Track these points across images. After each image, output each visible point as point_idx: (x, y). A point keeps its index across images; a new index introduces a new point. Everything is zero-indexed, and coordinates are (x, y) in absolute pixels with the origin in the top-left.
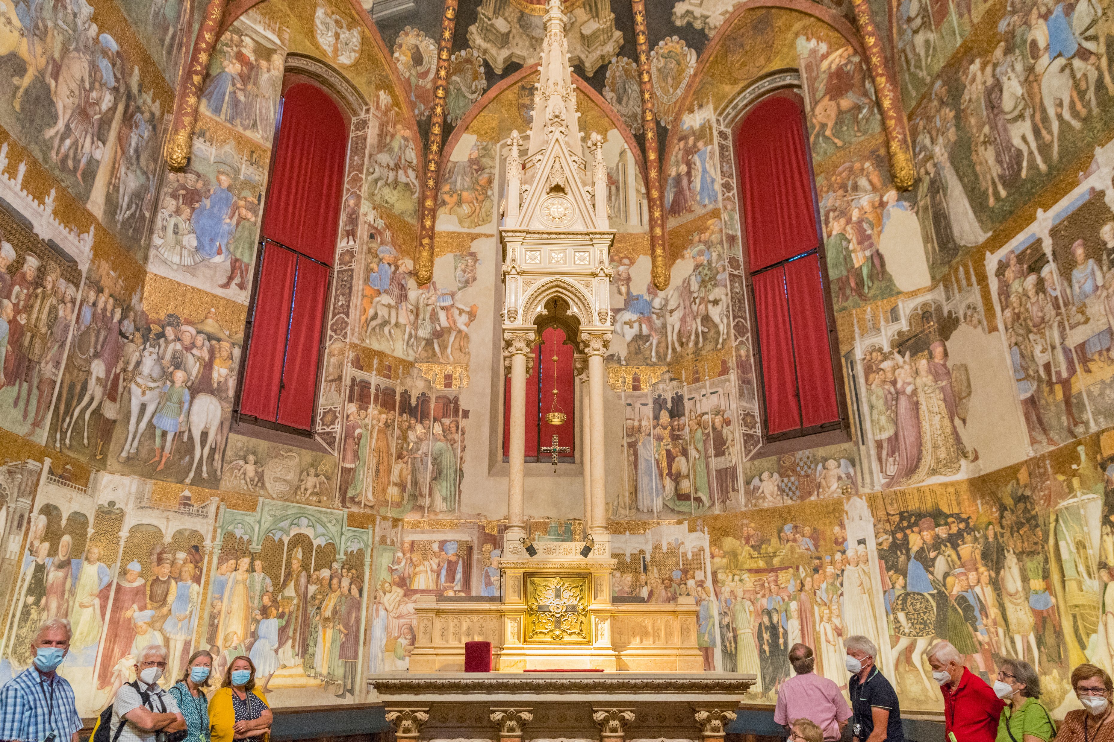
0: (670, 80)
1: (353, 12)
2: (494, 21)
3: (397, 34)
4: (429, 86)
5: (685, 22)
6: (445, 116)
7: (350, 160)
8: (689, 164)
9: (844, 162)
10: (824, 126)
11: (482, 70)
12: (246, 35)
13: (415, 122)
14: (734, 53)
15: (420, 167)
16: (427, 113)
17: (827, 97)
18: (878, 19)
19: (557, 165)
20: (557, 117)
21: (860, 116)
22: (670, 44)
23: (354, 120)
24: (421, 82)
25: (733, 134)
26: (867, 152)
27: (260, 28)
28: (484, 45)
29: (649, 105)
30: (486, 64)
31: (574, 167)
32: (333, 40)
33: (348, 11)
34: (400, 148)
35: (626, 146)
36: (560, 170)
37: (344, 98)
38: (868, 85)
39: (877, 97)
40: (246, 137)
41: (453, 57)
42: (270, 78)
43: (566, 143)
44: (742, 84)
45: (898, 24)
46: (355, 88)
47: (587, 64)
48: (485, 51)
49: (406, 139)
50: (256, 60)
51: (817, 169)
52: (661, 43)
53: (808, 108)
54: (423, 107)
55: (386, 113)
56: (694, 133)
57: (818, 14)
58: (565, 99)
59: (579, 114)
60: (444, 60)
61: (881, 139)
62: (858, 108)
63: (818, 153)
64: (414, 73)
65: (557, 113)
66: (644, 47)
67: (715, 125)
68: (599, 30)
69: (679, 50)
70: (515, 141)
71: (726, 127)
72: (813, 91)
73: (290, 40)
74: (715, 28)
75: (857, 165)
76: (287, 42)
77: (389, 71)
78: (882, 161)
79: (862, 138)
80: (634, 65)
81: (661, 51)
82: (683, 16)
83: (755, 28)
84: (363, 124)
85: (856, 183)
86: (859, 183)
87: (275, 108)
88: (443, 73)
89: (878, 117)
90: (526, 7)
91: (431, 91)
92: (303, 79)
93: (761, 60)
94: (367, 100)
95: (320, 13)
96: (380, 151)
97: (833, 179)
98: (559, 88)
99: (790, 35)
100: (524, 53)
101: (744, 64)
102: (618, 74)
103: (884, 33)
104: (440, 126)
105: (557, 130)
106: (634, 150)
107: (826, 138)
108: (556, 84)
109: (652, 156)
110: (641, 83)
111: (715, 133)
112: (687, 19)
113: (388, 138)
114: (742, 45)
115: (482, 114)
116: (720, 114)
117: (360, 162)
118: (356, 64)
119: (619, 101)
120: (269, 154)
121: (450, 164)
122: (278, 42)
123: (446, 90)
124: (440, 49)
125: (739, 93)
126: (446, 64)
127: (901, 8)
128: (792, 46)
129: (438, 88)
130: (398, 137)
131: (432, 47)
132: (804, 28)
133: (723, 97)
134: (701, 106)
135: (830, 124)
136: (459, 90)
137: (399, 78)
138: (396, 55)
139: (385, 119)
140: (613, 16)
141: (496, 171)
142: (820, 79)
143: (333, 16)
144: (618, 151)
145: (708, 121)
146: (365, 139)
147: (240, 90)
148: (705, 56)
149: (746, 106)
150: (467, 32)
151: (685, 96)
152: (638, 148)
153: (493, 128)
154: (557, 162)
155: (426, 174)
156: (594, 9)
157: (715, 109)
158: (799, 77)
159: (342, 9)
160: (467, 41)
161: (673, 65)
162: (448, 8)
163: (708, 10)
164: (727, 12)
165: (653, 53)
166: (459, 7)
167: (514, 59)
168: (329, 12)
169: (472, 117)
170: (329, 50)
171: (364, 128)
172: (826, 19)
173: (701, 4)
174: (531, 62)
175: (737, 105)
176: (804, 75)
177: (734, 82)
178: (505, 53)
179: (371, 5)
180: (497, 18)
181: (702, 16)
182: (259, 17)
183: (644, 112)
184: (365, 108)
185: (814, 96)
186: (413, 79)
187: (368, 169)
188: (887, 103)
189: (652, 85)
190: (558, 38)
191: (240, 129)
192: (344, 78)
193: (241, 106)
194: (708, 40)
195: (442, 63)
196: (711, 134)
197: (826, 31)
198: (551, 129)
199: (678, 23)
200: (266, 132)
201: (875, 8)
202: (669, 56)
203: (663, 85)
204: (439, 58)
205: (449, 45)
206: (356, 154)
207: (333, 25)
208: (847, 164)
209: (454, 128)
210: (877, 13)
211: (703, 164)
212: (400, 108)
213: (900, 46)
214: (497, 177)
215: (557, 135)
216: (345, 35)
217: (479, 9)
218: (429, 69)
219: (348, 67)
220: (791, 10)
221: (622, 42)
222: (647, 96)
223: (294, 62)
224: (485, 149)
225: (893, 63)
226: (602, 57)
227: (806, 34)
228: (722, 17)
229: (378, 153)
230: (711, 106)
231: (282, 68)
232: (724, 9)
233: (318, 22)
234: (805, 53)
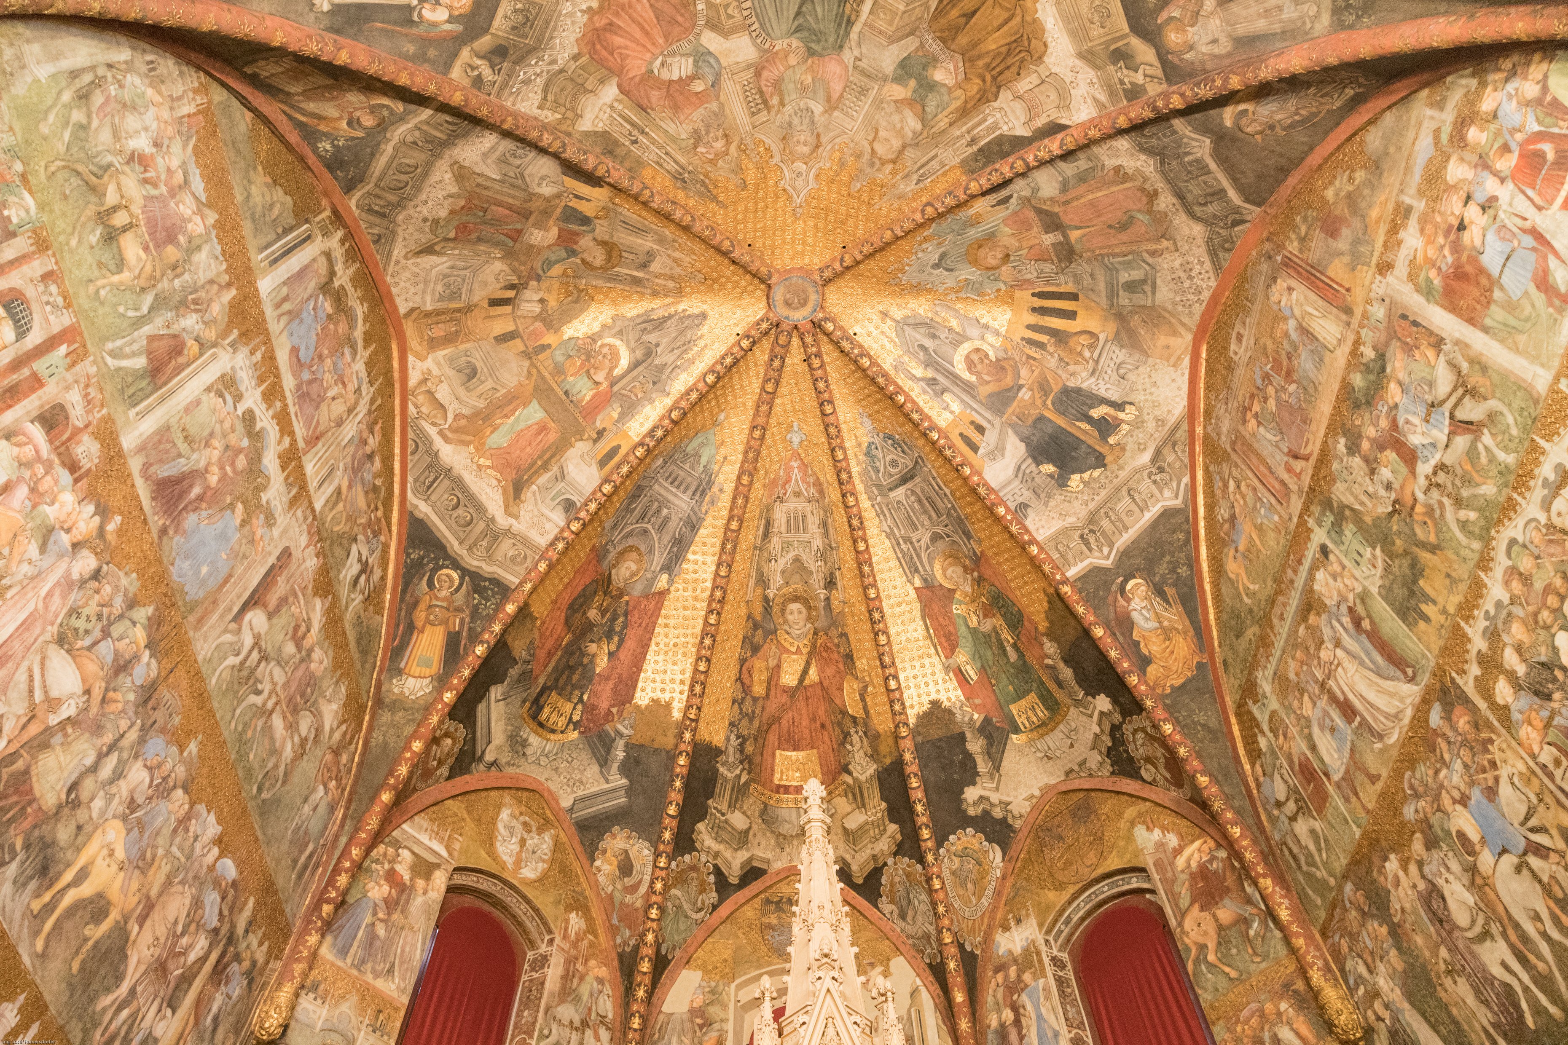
0: (970, 886)
1: (548, 812)
2: (729, 816)
3: (601, 837)
4: (639, 904)
5: (979, 810)
6: (658, 945)
7: (517, 1016)
8: (1015, 1008)
9: (1248, 1003)
10: (1202, 948)
11: (712, 879)
12: (406, 847)
13: (614, 955)
14: (1052, 848)
15: (617, 1024)
16: (633, 942)
17: (1197, 907)
18: (1236, 803)
19: (831, 1031)
20: (826, 956)
21: (1252, 933)
22: (964, 839)
23: (530, 955)
24: (628, 899)
25: (1073, 961)
26: (1277, 987)
27: (424, 838)
28: (715, 846)
29: (946, 922)
30: (718, 871)
31: (856, 1032)
32: (516, 848)
33: (540, 812)
34: (591, 995)
35: (919, 982)
36: (836, 1038)
37: (520, 924)
38: (1249, 889)
39: (1267, 906)
40: (374, 988)
41: (674, 864)
42: (425, 903)
43: (843, 995)
44: (1071, 890)
45: (1265, 809)
46: (536, 910)
47: (854, 867)
48: (717, 855)
49: (600, 981)
50: (411, 880)
51: (1211, 1015)
52: (952, 838)
53: (1173, 923)
54: (628, 933)
55: (575, 945)
56: (1015, 961)
57: (1153, 797)
58: (835, 928)
59: (856, 949)
60: (662, 869)
61: (1292, 967)
62: (1246, 922)
63: (1205, 990)
64: (619, 887)
65: (826, 951)
66: (930, 844)
67: (1043, 948)
68: (867, 823)
69: (977, 846)
70: (767, 994)
71: (1060, 950)
72: (1174, 898)
73: (460, 851)
74: (1021, 816)
75: (1269, 1007)
76: (456, 854)
77: (585, 885)
78: (1304, 1001)
79: (1263, 965)
80: (919, 867)
81: (953, 849)
82: (975, 804)
83: (1074, 815)
84: (543, 961)
85: (1275, 1035)
86: (1280, 1036)
87: (424, 944)
88: (659, 886)
89: (1278, 934)
90: (770, 798)
91: (641, 912)
92: (468, 901)
93: (1092, 858)
94: (552, 926)
95: (505, 815)
96: (562, 1002)
97: (1239, 1029)
98: (826, 912)
99: (1123, 825)
100: (769, 855)
101: (1068, 863)
102: (897, 879)
103: (1251, 821)
104: (650, 960)
105: (827, 975)
106: (932, 988)
107: (1211, 966)
108: (821, 907)
109: (959, 997)
110: (931, 891)
111: (1046, 961)
112: (982, 806)
113: (576, 981)
114: (1061, 838)
115: (710, 940)
116: (1048, 932)
117: (530, 1019)
118: (541, 880)
119: (903, 916)
120: (402, 1013)
121: (661, 1017)
122: (444, 853)
123: (662, 909)
124: (657, 855)
125: (1070, 902)
126: (663, 874)
127: (1262, 789)
128: (1130, 838)
129: (651, 906)
130: (590, 978)
131: (646, 852)
132: (1140, 815)
133: (1048, 908)
134: (1019, 921)
135: (1211, 945)
136: (679, 907)
137: (598, 894)
138: (598, 863)
139: (573, 952)
140: (884, 805)
141: (730, 1027)
142: (1179, 882)
143: (522, 819)
144: (909, 990)
145: (1033, 942)
146: (543, 984)
147: (381, 920)
148: (1013, 852)
149: (1083, 919)
150: (693, 831)
151: (994, 909)
152: (937, 985)
153: (725, 961)
154: (830, 1025)
155: (625, 1034)
156: (859, 798)
157: (1041, 925)
158: (1149, 878)
159: (534, 808)
160: (693, 841)
161: (971, 865)
162: (671, 803)
163: (1008, 795)
164: (1032, 796)
165: (942, 851)
166: (684, 801)
167: (755, 864)
168: (517, 813)
169: (696, 944)
170: (509, 861)
171: (542, 967)
172: (1167, 803)
173: (997, 789)
174: (778, 865)
175: (1069, 919)
176: (1157, 877)
177: (1060, 887)
178: (742, 856)
179: (571, 802)
180: (733, 812)
181: (1001, 803)
182: (425, 824)
183: (939, 932)
184: (547, 937)
185: (1177, 905)
186: (618, 895)
187: (541, 1031)
188: (1284, 914)
189: (947, 894)
190: (821, 845)
191: (369, 978)
192: (524, 897)
193: (378, 943)
194: (1014, 832)
195: (658, 873)
196: (1040, 961)
197: (1171, 819)
198: (821, 974)
199: (971, 812)
200: (404, 979)
201: (1228, 790)
202: (963, 854)
203: (962, 892)
204: (655, 866)
205: (669, 849)
206: (527, 1006)
207: (519, 828)
208: (1254, 1006)
209: (669, 962)
210: (1233, 797)
211: (1037, 1006)
212: (596, 937)
213: (1277, 837)
215: (828, 983)
216: (532, 841)
217: (710, 802)
218: (641, 881)
219: (530, 883)
220: (1118, 793)
221: (899, 837)
222: (941, 909)
223: (461, 880)
224: (713, 992)
225: (1276, 860)
226: (874, 857)
227: (1144, 823)
228: (1027, 803)
229: (558, 1004)
230: (1033, 921)
231: (443, 888)
232: (1029, 793)
233: (500, 826)
234: (1150, 848)
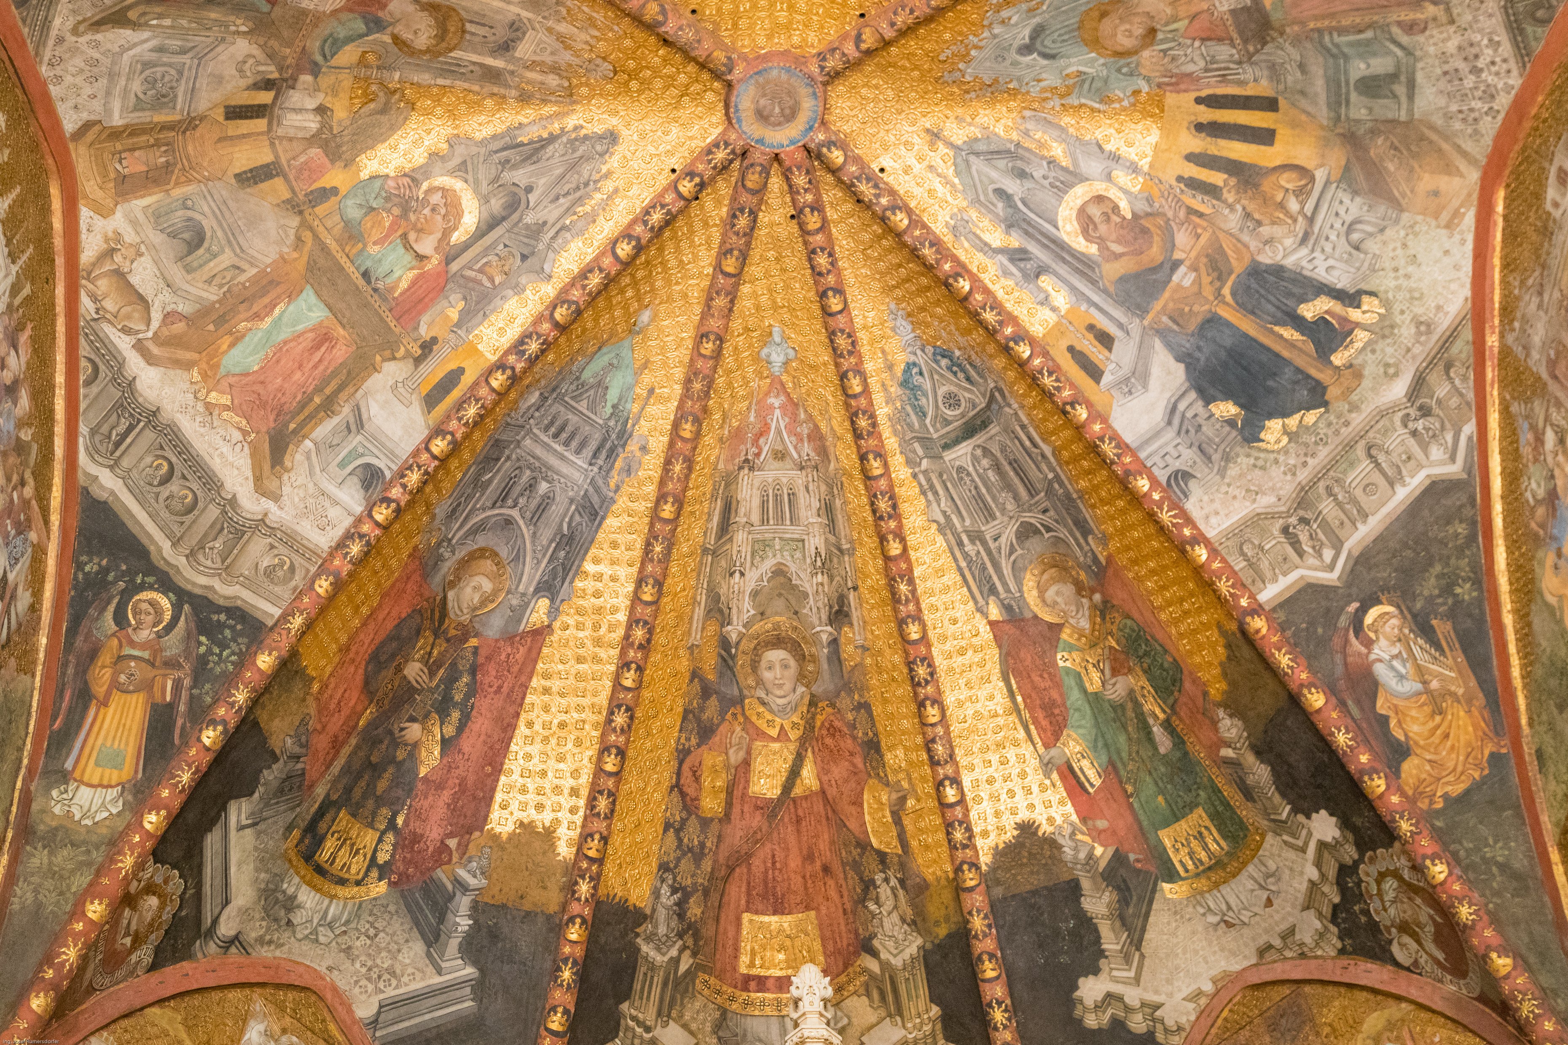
1: (332, 1027)
2: (658, 1032)
5: (1106, 1018)
18: (1561, 1004)
33: (318, 1026)
57: (1414, 993)
68: (906, 1043)
74: (1180, 1029)
82: (1098, 1007)
83: (1273, 1027)
90: (732, 999)
95: (254, 1033)
99: (1360, 1043)
112: (1110, 1012)
132: (1391, 1026)
140: (935, 1011)
156: (890, 998)
159: (308, 1020)
162: (554, 1009)
163: (1156, 992)
164: (1200, 993)
166: (578, 1005)
168: (276, 1029)
172: (1438, 1005)
173: (1137, 980)
179: (374, 1009)
180: (665, 1025)
181: (1143, 1005)
197: (1445, 1033)
199: (1091, 1021)
201: (1545, 980)
210: (1556, 993)
217: (625, 1007)
220: (1350, 986)
227: (1398, 1039)
228: (1191, 1006)
232: (1193, 987)
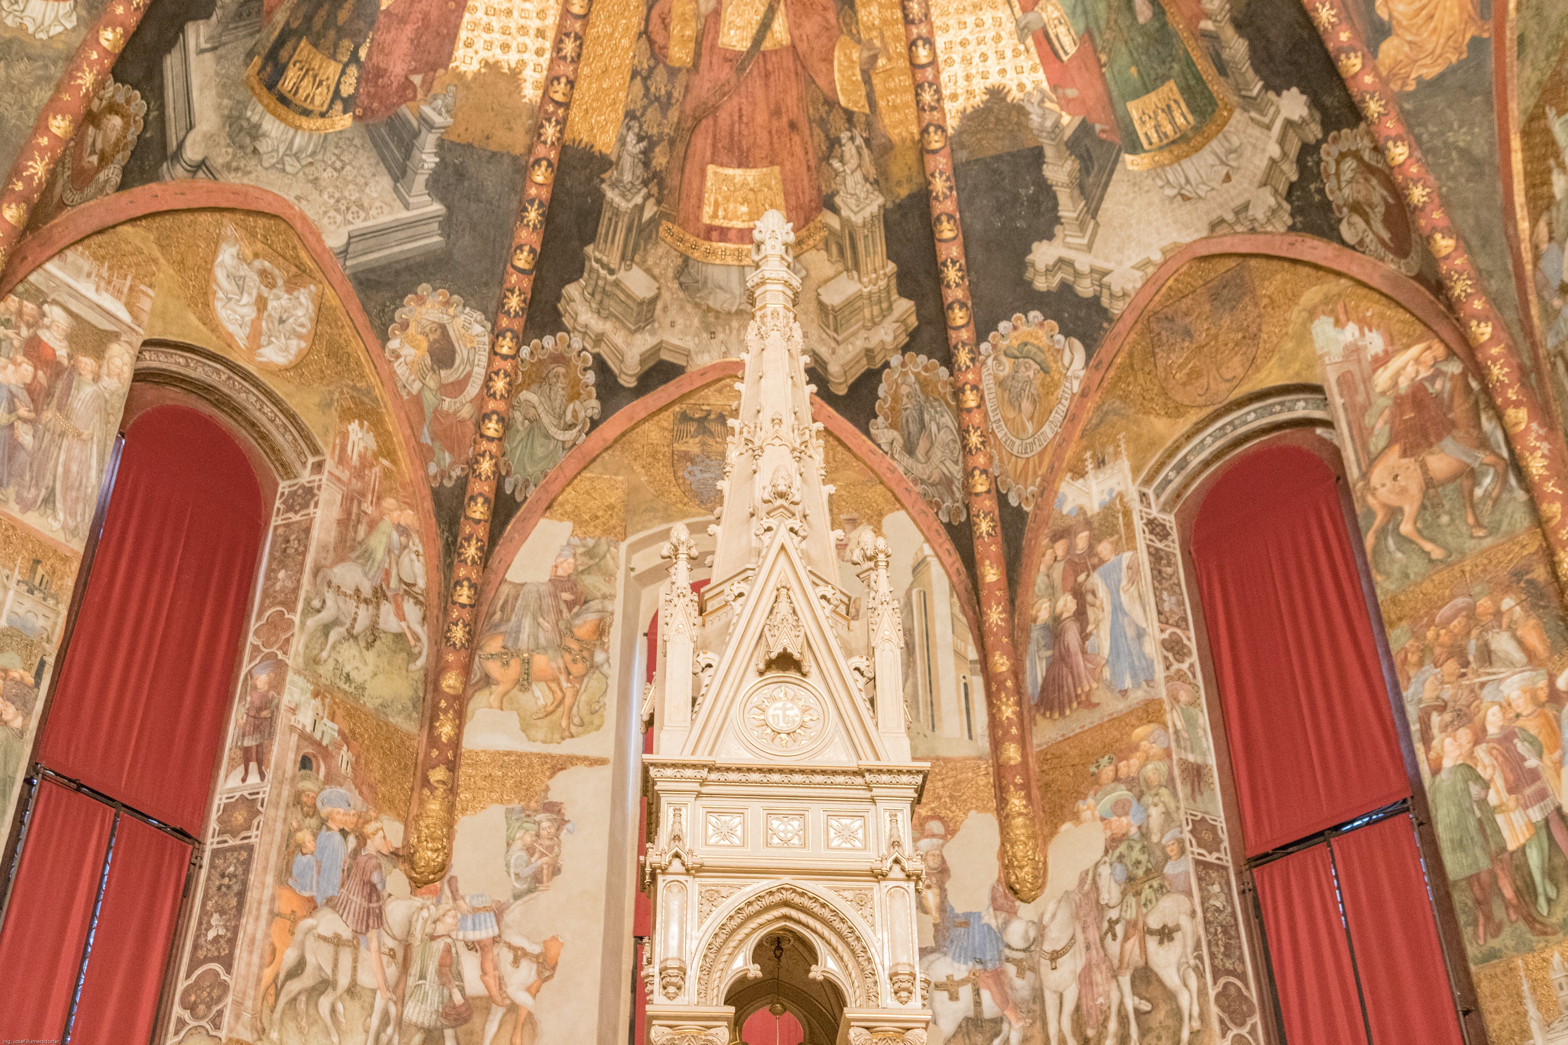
0: (1026, 405)
1: (303, 254)
2: (621, 275)
3: (398, 299)
4: (466, 412)
5: (1055, 282)
7: (268, 578)
8: (1079, 594)
9: (1453, 597)
10: (1394, 513)
11: (591, 377)
12: (55, 302)
13: (427, 492)
14: (1171, 348)
15: (434, 596)
16: (456, 473)
17: (1396, 449)
18: (1494, 285)
19: (783, 608)
20: (782, 495)
21: (1479, 492)
22: (1024, 329)
23: (283, 486)
24: (448, 404)
25: (1181, 526)
26: (1503, 574)
27: (87, 288)
28: (597, 325)
29: (981, 460)
30: (601, 366)
31: (824, 611)
32: (250, 313)
33: (290, 253)
34: (389, 551)
35: (927, 550)
36: (791, 618)
37: (264, 437)
38: (1488, 424)
39: (1511, 451)
40: (24, 525)
41: (525, 351)
42: (98, 396)
43: (806, 556)
44: (1193, 417)
45: (1540, 297)
46: (292, 417)
47: (834, 368)
48: (599, 339)
49: (403, 531)
50: (70, 357)
51: (1388, 612)
52: (1003, 326)
53: (1353, 472)
54: (448, 458)
55: (359, 473)
56: (1088, 523)
57: (1355, 271)
58: (799, 454)
59: (831, 489)
60: (505, 357)
61: (1534, 545)
62: (1473, 475)
63: (1388, 575)
64: (431, 383)
65: (782, 488)
66: (964, 335)
67: (1136, 506)
68: (860, 296)
69: (1045, 341)
70: (682, 549)
71: (1163, 510)
72: (1361, 435)
73: (153, 313)
74: (1125, 295)
75: (1484, 604)
76: (145, 318)
77: (373, 380)
78: (1542, 596)
79: (1488, 542)
80: (943, 372)
81: (1004, 344)
82: (1048, 271)
83: (1215, 296)
84: (308, 495)
85: (1486, 645)
86: (1494, 646)
87: (101, 459)
88: (500, 385)
89: (1521, 495)
90: (695, 247)
91: (471, 426)
92: (173, 396)
93: (1235, 366)
94: (320, 443)
95: (227, 255)
96: (340, 559)
97: (1430, 634)
98: (784, 430)
99: (1296, 315)
100: (689, 343)
101: (1194, 375)
102: (904, 390)
103: (1511, 315)
104: (486, 501)
105: (781, 526)
106: (948, 560)
107: (1404, 541)
108: (777, 421)
109: (991, 574)
110: (960, 410)
111: (1139, 525)
112: (1059, 276)
113: (362, 530)
114: (1188, 333)
115: (586, 474)
116: (1147, 482)
117: (290, 584)
118: (298, 366)
119: (910, 449)
120: (75, 566)
121: (505, 589)
122: (124, 315)
123: (505, 422)
124: (497, 334)
125: (1188, 437)
126: (508, 365)
127: (1542, 264)
128: (1304, 337)
129: (486, 417)
130: (386, 526)
131: (478, 329)
132: (1327, 300)
133: (1152, 444)
134: (1101, 463)
135: (1410, 510)
136: (534, 421)
137: (396, 395)
138: (394, 344)
139: (357, 485)
140: (891, 267)
141: (617, 606)
142: (1374, 410)
143: (257, 264)
144: (910, 562)
145: (1121, 496)
146: (307, 531)
147: (25, 421)
148: (1104, 353)
149: (1207, 464)
150: (559, 298)
151: (1062, 443)
152: (956, 556)
153: (611, 507)
154: (783, 598)
155: (446, 611)
156: (848, 253)
157: (1136, 470)
158: (1325, 403)
159: (278, 247)
160: (559, 315)
161: (1031, 371)
162: (520, 248)
163: (1107, 259)
164: (1148, 262)
165: (984, 347)
166: (543, 245)
167: (665, 356)
168: (248, 253)
169: (562, 480)
170: (241, 335)
171: (306, 506)
172: (1376, 282)
173: (1089, 247)
174: (703, 360)
175: (1185, 461)
176: (1338, 401)
177: (1176, 411)
178: (644, 342)
179: (344, 240)
180: (629, 268)
181: (1092, 271)
182: (87, 265)
183: (968, 474)
184: (311, 460)
185: (1365, 445)
186: (429, 399)
187: (308, 602)
188: (1537, 466)
189: (986, 415)
190: (781, 322)
191: (14, 509)
192: (269, 394)
193: (22, 457)
194: (1110, 320)
195: (498, 363)
196: (1129, 525)
197: (1377, 308)
198: (772, 522)
199: (1041, 284)
200: (73, 515)
201: (1483, 262)
202: (1021, 354)
203: (1011, 414)
204: (493, 352)
205: (518, 325)
206: (283, 565)
207: (253, 280)
208: (1460, 602)
209: (518, 505)
210: (1490, 275)
211: (1114, 593)
212: (394, 462)
213: (1551, 342)
214: (618, 620)
215: (783, 536)
216: (278, 302)
217: (589, 249)
218: (469, 375)
219: (279, 372)
220: (1295, 262)
221: (913, 321)
222: (974, 439)
223: (156, 360)
224: (590, 553)
225: (1540, 380)
226: (869, 353)
227: (1332, 313)
228: (1138, 274)
229: (335, 563)
230: (1125, 464)
231: (128, 374)
232: (1143, 256)
233: (220, 274)
234: (1336, 353)
